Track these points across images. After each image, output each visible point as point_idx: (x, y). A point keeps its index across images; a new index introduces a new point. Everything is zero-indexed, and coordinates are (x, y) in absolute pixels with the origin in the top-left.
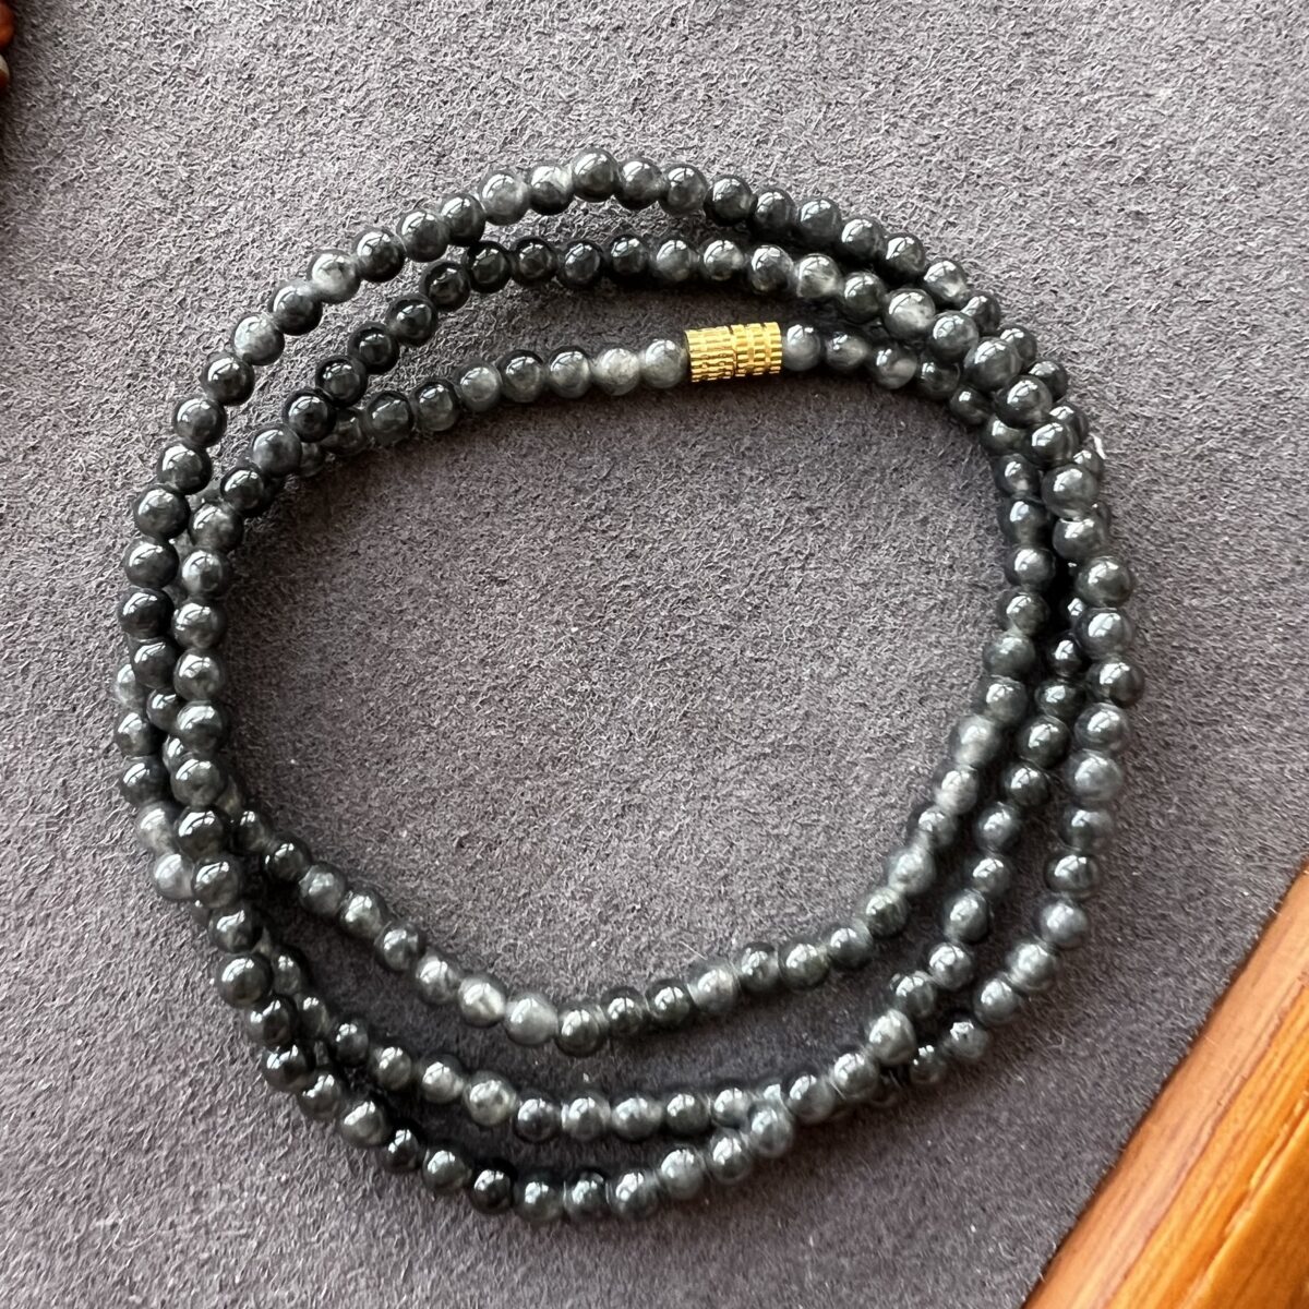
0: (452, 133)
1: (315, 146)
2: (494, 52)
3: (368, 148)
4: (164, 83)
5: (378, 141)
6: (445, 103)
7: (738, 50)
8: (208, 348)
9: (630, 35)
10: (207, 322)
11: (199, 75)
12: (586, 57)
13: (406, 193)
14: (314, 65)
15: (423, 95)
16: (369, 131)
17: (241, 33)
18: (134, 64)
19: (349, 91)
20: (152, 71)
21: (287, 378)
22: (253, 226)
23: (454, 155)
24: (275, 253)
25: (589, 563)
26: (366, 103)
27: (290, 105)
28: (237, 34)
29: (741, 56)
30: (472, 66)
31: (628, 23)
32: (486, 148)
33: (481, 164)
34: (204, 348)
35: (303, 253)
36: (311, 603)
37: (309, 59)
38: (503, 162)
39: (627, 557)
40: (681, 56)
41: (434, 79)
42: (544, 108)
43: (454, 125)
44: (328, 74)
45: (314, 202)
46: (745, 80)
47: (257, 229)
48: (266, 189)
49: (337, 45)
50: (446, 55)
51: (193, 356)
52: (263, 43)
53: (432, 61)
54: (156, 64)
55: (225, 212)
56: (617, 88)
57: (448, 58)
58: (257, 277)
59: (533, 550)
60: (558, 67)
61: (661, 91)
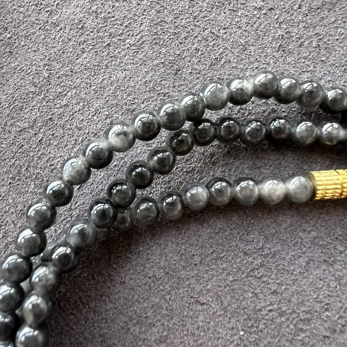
0: (184, 59)
1: (113, 63)
2: (206, 19)
3: (140, 65)
4: (40, 29)
5: (146, 61)
6: (181, 43)
7: (333, 23)
8: (52, 165)
9: (277, 13)
10: (52, 151)
11: (57, 26)
12: (254, 23)
13: (159, 88)
14: (115, 23)
15: (170, 39)
16: (141, 57)
17: (80, 5)
18: (25, 19)
19: (132, 36)
20: (34, 23)
21: (92, 183)
22: (79, 102)
23: (184, 70)
24: (90, 117)
25: (250, 295)
26: (140, 42)
27: (102, 42)
28: (78, 6)
29: (335, 25)
30: (195, 25)
31: (276, 6)
32: (202, 67)
33: (198, 75)
34: (51, 165)
35: (104, 117)
36: (98, 309)
37: (113, 19)
38: (210, 75)
39: (272, 293)
40: (304, 24)
41: (175, 31)
42: (232, 48)
43: (185, 54)
44: (122, 27)
45: (111, 91)
46: (337, 38)
47: (82, 104)
48: (87, 84)
49: (127, 13)
50: (182, 19)
51: (44, 169)
52: (90, 11)
53: (175, 22)
54: (36, 20)
55: (66, 95)
56: (270, 39)
57: (183, 21)
58: (80, 129)
59: (220, 286)
60: (239, 27)
61: (293, 41)
